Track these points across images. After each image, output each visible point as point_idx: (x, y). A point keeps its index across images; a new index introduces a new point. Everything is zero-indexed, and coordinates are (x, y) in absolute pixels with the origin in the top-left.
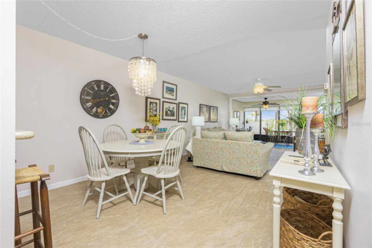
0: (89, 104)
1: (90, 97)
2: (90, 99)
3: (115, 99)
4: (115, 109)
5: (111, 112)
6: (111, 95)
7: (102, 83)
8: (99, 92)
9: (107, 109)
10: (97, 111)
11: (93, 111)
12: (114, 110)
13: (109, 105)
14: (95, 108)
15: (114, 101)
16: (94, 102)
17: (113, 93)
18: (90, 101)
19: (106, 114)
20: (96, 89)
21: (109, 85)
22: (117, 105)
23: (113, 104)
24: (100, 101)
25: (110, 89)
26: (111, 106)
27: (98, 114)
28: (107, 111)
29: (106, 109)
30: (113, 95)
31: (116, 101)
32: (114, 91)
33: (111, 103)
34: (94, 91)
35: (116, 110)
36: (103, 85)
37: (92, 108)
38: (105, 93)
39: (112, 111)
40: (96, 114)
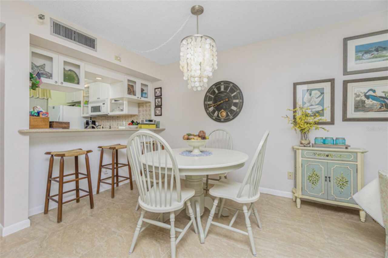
0: (211, 109)
1: (211, 102)
2: (211, 103)
3: (237, 99)
4: (238, 110)
5: (234, 114)
6: (232, 95)
7: (222, 83)
8: (219, 94)
9: (229, 111)
10: (218, 116)
11: (215, 115)
12: (237, 112)
13: (231, 106)
14: (217, 112)
15: (237, 101)
16: (215, 106)
17: (235, 92)
18: (211, 105)
19: (227, 118)
20: (217, 92)
21: (229, 84)
22: (240, 105)
23: (236, 105)
24: (220, 104)
25: (231, 87)
26: (233, 108)
27: (219, 118)
28: (229, 114)
29: (227, 111)
30: (235, 93)
31: (239, 100)
32: (236, 89)
33: (233, 104)
34: (215, 95)
35: (240, 111)
36: (223, 86)
37: (214, 112)
38: (226, 94)
39: (235, 113)
40: (217, 118)
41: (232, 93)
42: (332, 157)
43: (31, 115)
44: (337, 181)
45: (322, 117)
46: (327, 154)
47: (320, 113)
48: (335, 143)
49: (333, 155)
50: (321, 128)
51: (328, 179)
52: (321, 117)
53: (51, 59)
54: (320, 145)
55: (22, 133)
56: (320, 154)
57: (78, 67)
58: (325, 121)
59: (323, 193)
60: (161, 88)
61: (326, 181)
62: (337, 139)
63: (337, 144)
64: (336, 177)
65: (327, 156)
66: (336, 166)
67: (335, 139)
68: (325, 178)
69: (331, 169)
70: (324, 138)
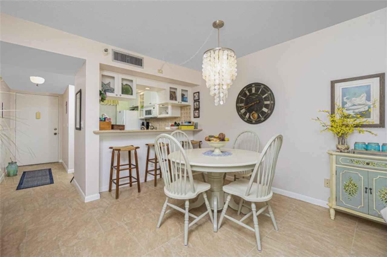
0: (243, 111)
1: (243, 104)
2: (243, 105)
3: (268, 100)
4: (269, 112)
5: (265, 116)
6: (263, 97)
7: (253, 85)
8: (250, 96)
9: (260, 113)
10: (249, 117)
11: (246, 116)
12: (269, 114)
13: (262, 108)
14: (248, 114)
15: (268, 102)
16: (246, 108)
17: (266, 93)
18: (243, 108)
19: (259, 119)
20: (248, 94)
21: (260, 86)
22: (271, 107)
23: (267, 106)
24: (251, 106)
25: (262, 89)
26: (265, 110)
27: (251, 120)
28: (260, 115)
29: (258, 113)
30: (266, 95)
31: (270, 101)
32: (267, 90)
33: (264, 106)
34: (246, 97)
35: (271, 113)
36: (254, 88)
37: (245, 114)
38: (257, 96)
39: (266, 114)
40: (249, 120)
41: (263, 95)
42: (374, 166)
43: (101, 120)
44: (381, 194)
45: (368, 119)
46: (367, 162)
47: (366, 114)
48: (381, 150)
49: (376, 163)
50: (366, 131)
51: (368, 191)
52: (366, 119)
53: (113, 78)
54: (360, 151)
55: (95, 133)
56: (359, 162)
57: (132, 81)
58: (371, 123)
59: (363, 206)
60: (199, 92)
61: (366, 192)
62: (384, 145)
63: (384, 151)
64: (379, 190)
65: (368, 164)
66: (379, 176)
67: (381, 145)
68: (365, 190)
69: (373, 180)
70: (367, 144)
